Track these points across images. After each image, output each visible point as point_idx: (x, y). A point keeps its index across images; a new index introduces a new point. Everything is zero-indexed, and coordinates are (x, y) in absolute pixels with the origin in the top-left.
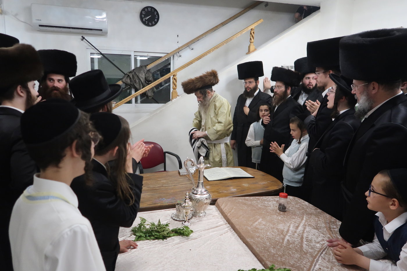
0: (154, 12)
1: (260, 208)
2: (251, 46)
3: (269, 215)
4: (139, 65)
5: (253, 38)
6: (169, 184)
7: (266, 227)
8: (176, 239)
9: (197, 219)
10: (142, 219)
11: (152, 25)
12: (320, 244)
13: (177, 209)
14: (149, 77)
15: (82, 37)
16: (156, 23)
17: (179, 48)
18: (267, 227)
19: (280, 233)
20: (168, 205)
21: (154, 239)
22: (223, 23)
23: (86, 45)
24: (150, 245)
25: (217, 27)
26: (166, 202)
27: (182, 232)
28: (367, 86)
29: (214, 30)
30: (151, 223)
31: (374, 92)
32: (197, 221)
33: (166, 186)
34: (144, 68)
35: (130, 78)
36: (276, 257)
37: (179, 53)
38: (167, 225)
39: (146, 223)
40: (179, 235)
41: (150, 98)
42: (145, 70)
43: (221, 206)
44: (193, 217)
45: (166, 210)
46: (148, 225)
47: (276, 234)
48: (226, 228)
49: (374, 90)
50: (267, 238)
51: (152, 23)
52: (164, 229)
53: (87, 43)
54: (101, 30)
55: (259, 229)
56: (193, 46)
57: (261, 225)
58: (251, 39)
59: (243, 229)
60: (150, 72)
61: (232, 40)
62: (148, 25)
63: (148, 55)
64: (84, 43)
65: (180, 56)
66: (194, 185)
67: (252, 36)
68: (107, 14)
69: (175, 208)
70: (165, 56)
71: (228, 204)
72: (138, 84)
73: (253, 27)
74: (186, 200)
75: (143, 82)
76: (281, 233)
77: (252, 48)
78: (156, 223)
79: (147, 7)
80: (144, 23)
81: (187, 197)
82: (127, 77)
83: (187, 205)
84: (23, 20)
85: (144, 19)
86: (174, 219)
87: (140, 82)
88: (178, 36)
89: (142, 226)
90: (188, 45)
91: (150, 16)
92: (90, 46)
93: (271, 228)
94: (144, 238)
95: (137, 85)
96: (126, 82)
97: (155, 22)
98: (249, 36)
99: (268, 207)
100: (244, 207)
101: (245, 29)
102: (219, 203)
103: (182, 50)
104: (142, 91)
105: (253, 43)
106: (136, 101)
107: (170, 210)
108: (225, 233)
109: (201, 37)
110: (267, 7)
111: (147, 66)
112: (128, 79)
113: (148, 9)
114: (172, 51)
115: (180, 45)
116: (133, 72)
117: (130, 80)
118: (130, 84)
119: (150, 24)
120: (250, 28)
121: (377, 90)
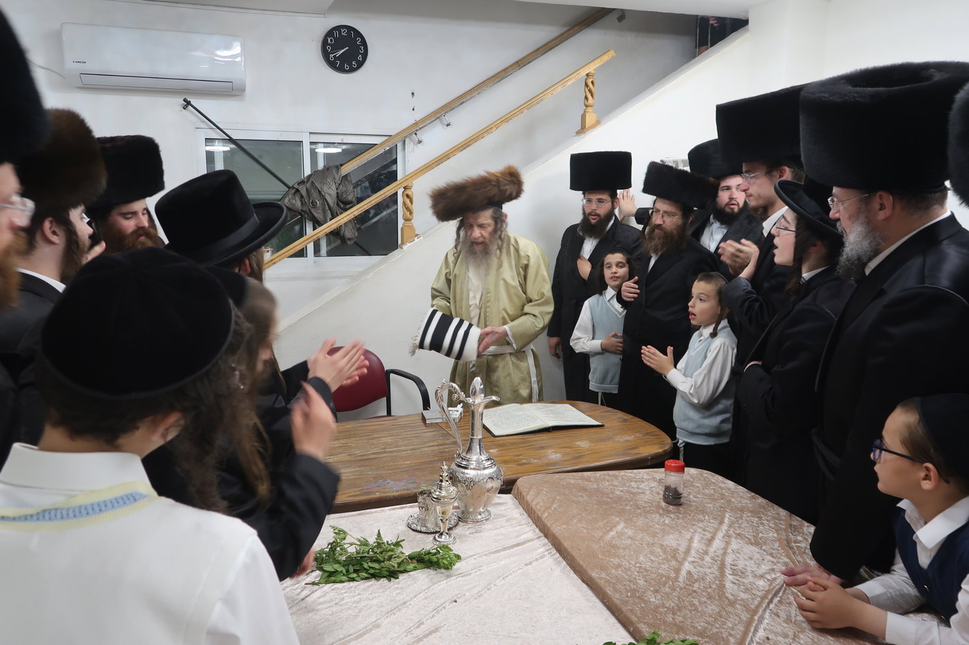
0: (355, 37)
1: (620, 498)
2: (587, 115)
3: (640, 515)
4: (321, 165)
5: (592, 95)
6: (401, 446)
7: (635, 543)
8: (420, 578)
9: (469, 528)
10: (336, 531)
11: (352, 70)
12: (766, 580)
13: (421, 505)
14: (346, 192)
15: (185, 100)
16: (360, 64)
17: (416, 124)
18: (637, 543)
19: (670, 557)
20: (398, 496)
21: (366, 578)
22: (520, 60)
23: (193, 118)
24: (359, 594)
25: (505, 70)
26: (395, 488)
27: (434, 558)
28: (867, 202)
29: (498, 80)
30: (359, 540)
31: (882, 215)
32: (470, 533)
33: (392, 452)
34: (334, 171)
35: (302, 197)
36: (661, 613)
37: (416, 134)
38: (397, 544)
39: (348, 540)
40: (428, 568)
41: (349, 242)
42: (337, 177)
43: (527, 494)
44: (460, 523)
45: (394, 509)
46: (351, 544)
47: (660, 558)
48: (539, 548)
49: (882, 212)
50: (638, 569)
51: (350, 65)
52: (392, 553)
53: (196, 115)
54: (231, 82)
55: (618, 548)
56: (449, 118)
57: (623, 538)
58: (586, 98)
59: (580, 550)
60: (348, 181)
61: (542, 100)
62: (341, 69)
63: (342, 140)
64: (189, 114)
65: (420, 142)
66: (460, 447)
67: (590, 91)
68: (243, 47)
69: (417, 502)
70: (382, 144)
71: (542, 490)
72: (321, 211)
73: (591, 69)
74: (441, 481)
75: (331, 204)
76: (672, 557)
77: (590, 118)
78: (372, 540)
79: (338, 28)
80: (332, 64)
81: (445, 474)
82: (294, 194)
83: (444, 493)
84: (42, 64)
85: (331, 56)
86: (413, 530)
87: (325, 205)
88: (413, 94)
89: (338, 549)
90: (439, 115)
91: (345, 49)
92: (204, 122)
93: (648, 544)
94: (344, 574)
95: (317, 213)
97: (358, 62)
98: (582, 91)
99: (638, 496)
100: (582, 497)
101: (573, 76)
102: (520, 488)
103: (423, 127)
104: (331, 225)
105: (591, 106)
106: (317, 251)
107: (404, 507)
108: (537, 560)
109: (468, 97)
110: (624, 22)
111: (342, 168)
112: (297, 198)
113: (340, 32)
114: (399, 131)
115: (418, 116)
116: (307, 181)
117: (301, 201)
118: (302, 210)
119: (347, 67)
120: (584, 73)
121: (889, 210)
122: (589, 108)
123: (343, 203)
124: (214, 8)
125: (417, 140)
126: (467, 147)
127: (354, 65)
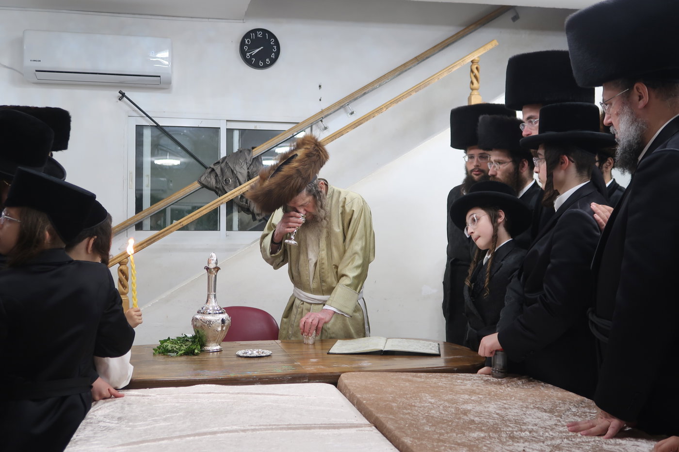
0: (270, 39)
2: (473, 97)
4: (236, 148)
5: (477, 80)
11: (266, 66)
15: (120, 92)
16: (273, 61)
17: (322, 112)
22: (419, 56)
23: (127, 108)
25: (404, 65)
29: (398, 73)
31: (640, 105)
34: (246, 153)
35: (217, 175)
37: (321, 121)
42: (249, 158)
49: (641, 101)
53: (129, 105)
54: (160, 77)
56: (352, 107)
58: (472, 83)
61: (429, 84)
62: (256, 66)
63: (256, 127)
64: (124, 105)
65: (326, 128)
67: (476, 77)
70: (290, 130)
73: (475, 56)
77: (475, 100)
79: (255, 31)
80: (248, 62)
82: (210, 173)
84: (7, 65)
85: (248, 54)
87: (236, 183)
88: (320, 86)
90: (342, 105)
91: (260, 49)
92: (136, 111)
96: (206, 184)
97: (271, 59)
98: (467, 77)
101: (458, 62)
103: (328, 115)
105: (476, 90)
106: (229, 227)
109: (370, 88)
110: (517, 22)
111: (253, 150)
112: (212, 177)
113: (256, 35)
114: (306, 119)
115: (324, 105)
116: (222, 162)
117: (216, 180)
118: (216, 187)
119: (261, 64)
120: (468, 60)
121: (646, 99)
124: (150, 17)
125: (323, 127)
126: (359, 125)
127: (268, 62)
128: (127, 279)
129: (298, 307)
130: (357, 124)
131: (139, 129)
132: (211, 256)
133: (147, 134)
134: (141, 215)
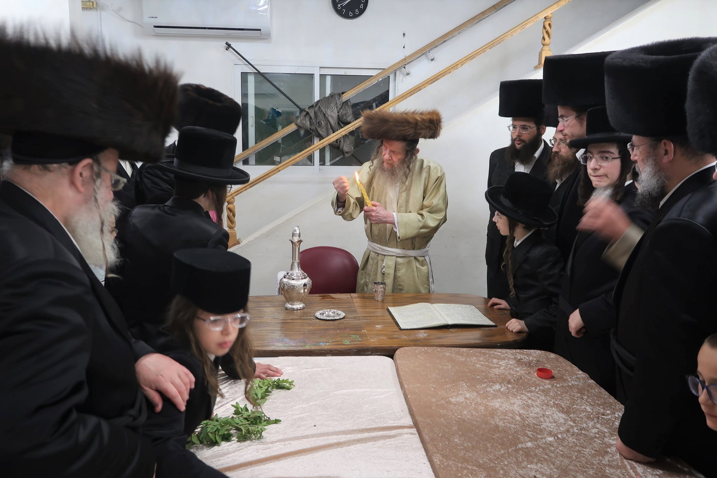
2: (544, 53)
4: (328, 92)
5: (549, 36)
11: (355, 16)
12: (556, 438)
14: (345, 114)
15: (227, 43)
16: (362, 12)
17: (405, 59)
22: (497, 4)
23: (233, 57)
25: (483, 13)
28: (655, 147)
31: (666, 159)
34: (336, 98)
35: (311, 118)
37: (404, 68)
41: (347, 155)
42: (339, 103)
49: (666, 157)
51: (354, 12)
53: (234, 54)
54: (260, 30)
56: (432, 54)
58: (544, 38)
60: (348, 105)
61: (503, 41)
62: (346, 16)
63: (346, 72)
64: (230, 54)
65: (408, 74)
67: (547, 32)
70: (377, 75)
72: (325, 130)
73: (548, 13)
75: (333, 123)
80: (339, 12)
82: (305, 115)
84: (129, 19)
85: (339, 5)
87: (328, 125)
88: (404, 34)
90: (424, 52)
92: (241, 59)
93: (476, 404)
95: (322, 130)
96: (302, 126)
97: (360, 10)
98: (540, 32)
99: (493, 370)
100: (446, 366)
101: (532, 19)
103: (411, 62)
105: (547, 45)
106: (323, 162)
109: (450, 36)
111: (343, 95)
112: (307, 119)
114: (392, 65)
115: (408, 52)
116: (316, 106)
117: (310, 122)
118: (310, 129)
119: (351, 14)
120: (542, 16)
121: (671, 155)
122: (546, 47)
123: (343, 123)
125: (406, 72)
126: (436, 81)
127: (357, 12)
128: (234, 215)
129: (373, 259)
130: (434, 80)
131: (244, 76)
132: (295, 231)
133: (251, 80)
134: (247, 152)
